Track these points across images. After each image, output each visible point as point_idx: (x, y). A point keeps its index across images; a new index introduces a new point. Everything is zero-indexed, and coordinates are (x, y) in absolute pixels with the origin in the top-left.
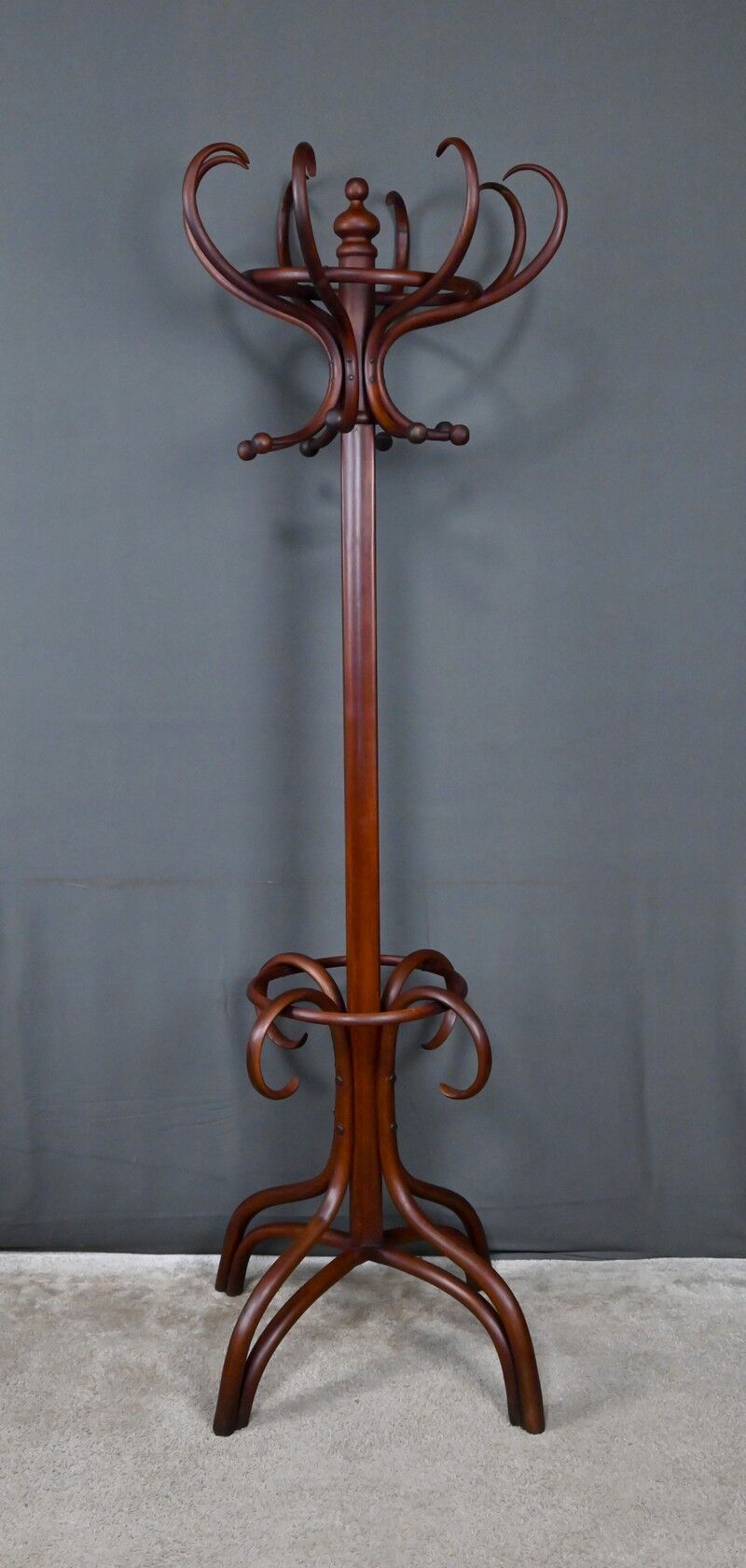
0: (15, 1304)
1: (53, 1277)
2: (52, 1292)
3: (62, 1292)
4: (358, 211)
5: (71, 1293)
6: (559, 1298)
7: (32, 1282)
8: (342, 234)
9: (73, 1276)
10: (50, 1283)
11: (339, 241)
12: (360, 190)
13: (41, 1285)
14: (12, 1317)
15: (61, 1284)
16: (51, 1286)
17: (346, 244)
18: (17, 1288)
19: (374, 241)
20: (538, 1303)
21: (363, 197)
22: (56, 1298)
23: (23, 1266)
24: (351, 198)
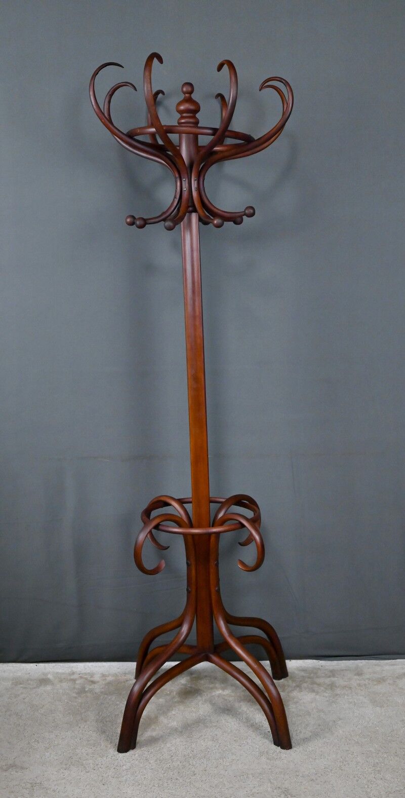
0: (74, 688)
1: (92, 675)
2: (93, 682)
3: (98, 682)
4: (189, 100)
5: (104, 683)
6: (369, 679)
7: (81, 677)
8: (181, 112)
9: (102, 674)
10: (91, 677)
11: (179, 116)
12: (190, 89)
13: (86, 679)
14: (74, 695)
15: (96, 678)
16: (92, 679)
17: (182, 117)
18: (74, 680)
19: (198, 115)
20: (358, 682)
21: (191, 93)
22: (96, 685)
23: (74, 670)
24: (184, 93)
